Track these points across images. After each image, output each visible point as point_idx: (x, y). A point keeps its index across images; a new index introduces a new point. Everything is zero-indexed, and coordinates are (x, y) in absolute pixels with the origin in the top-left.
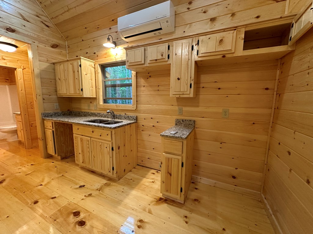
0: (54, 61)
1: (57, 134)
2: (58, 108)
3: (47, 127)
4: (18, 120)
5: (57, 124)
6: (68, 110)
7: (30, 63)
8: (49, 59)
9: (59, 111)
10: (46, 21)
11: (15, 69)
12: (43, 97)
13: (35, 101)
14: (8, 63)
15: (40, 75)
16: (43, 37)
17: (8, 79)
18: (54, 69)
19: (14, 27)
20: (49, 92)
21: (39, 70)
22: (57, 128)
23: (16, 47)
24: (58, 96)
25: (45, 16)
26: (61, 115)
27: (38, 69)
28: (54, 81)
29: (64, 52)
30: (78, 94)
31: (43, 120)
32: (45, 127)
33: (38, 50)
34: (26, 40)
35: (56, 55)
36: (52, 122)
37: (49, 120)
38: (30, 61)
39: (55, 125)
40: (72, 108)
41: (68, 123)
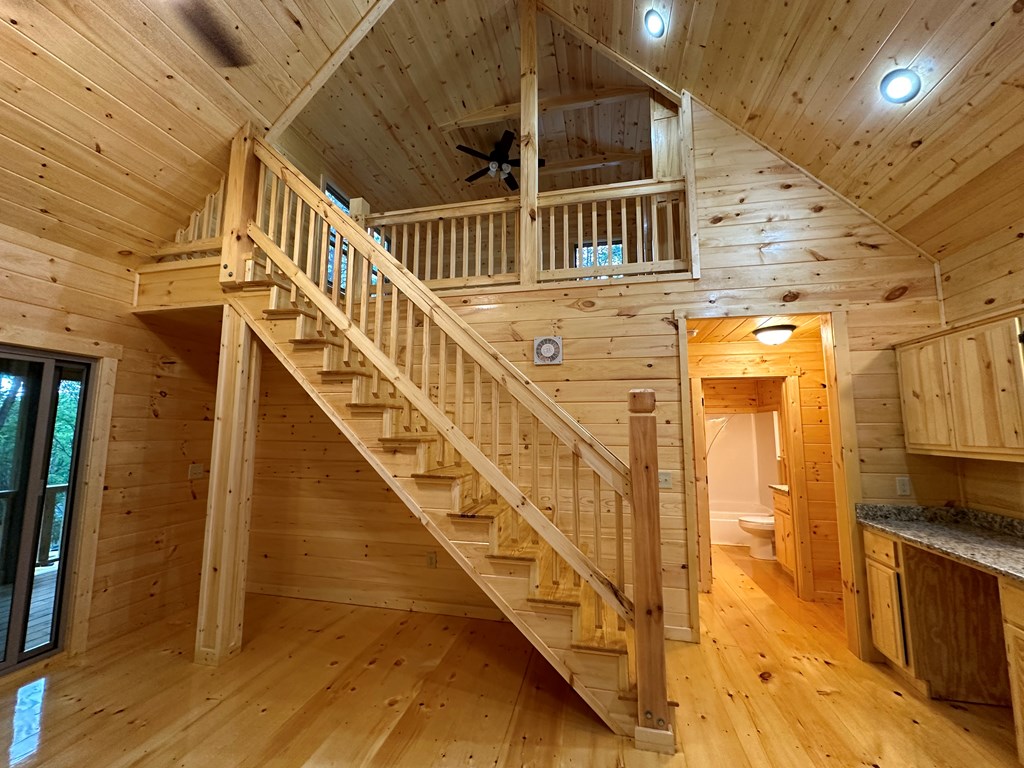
0: (894, 340)
1: (912, 592)
2: (908, 493)
3: (875, 556)
4: (778, 506)
5: (912, 552)
6: (950, 504)
7: (827, 360)
8: (878, 338)
9: (912, 504)
10: (868, 236)
11: (784, 379)
12: (860, 455)
13: (839, 466)
14: (771, 369)
15: (854, 390)
16: (861, 282)
17: (754, 397)
18: (895, 365)
19: (797, 287)
20: (878, 439)
21: (850, 377)
22: (912, 566)
23: (792, 327)
24: (910, 452)
25: (867, 225)
26: (922, 518)
27: (848, 374)
28: (896, 400)
29: (927, 300)
30: (1010, 452)
31: (860, 528)
32: (867, 552)
33: (848, 320)
34: (820, 307)
35: (899, 321)
36: (895, 544)
37: (883, 534)
38: (827, 357)
39: (907, 558)
40: (966, 498)
41: (974, 567)
